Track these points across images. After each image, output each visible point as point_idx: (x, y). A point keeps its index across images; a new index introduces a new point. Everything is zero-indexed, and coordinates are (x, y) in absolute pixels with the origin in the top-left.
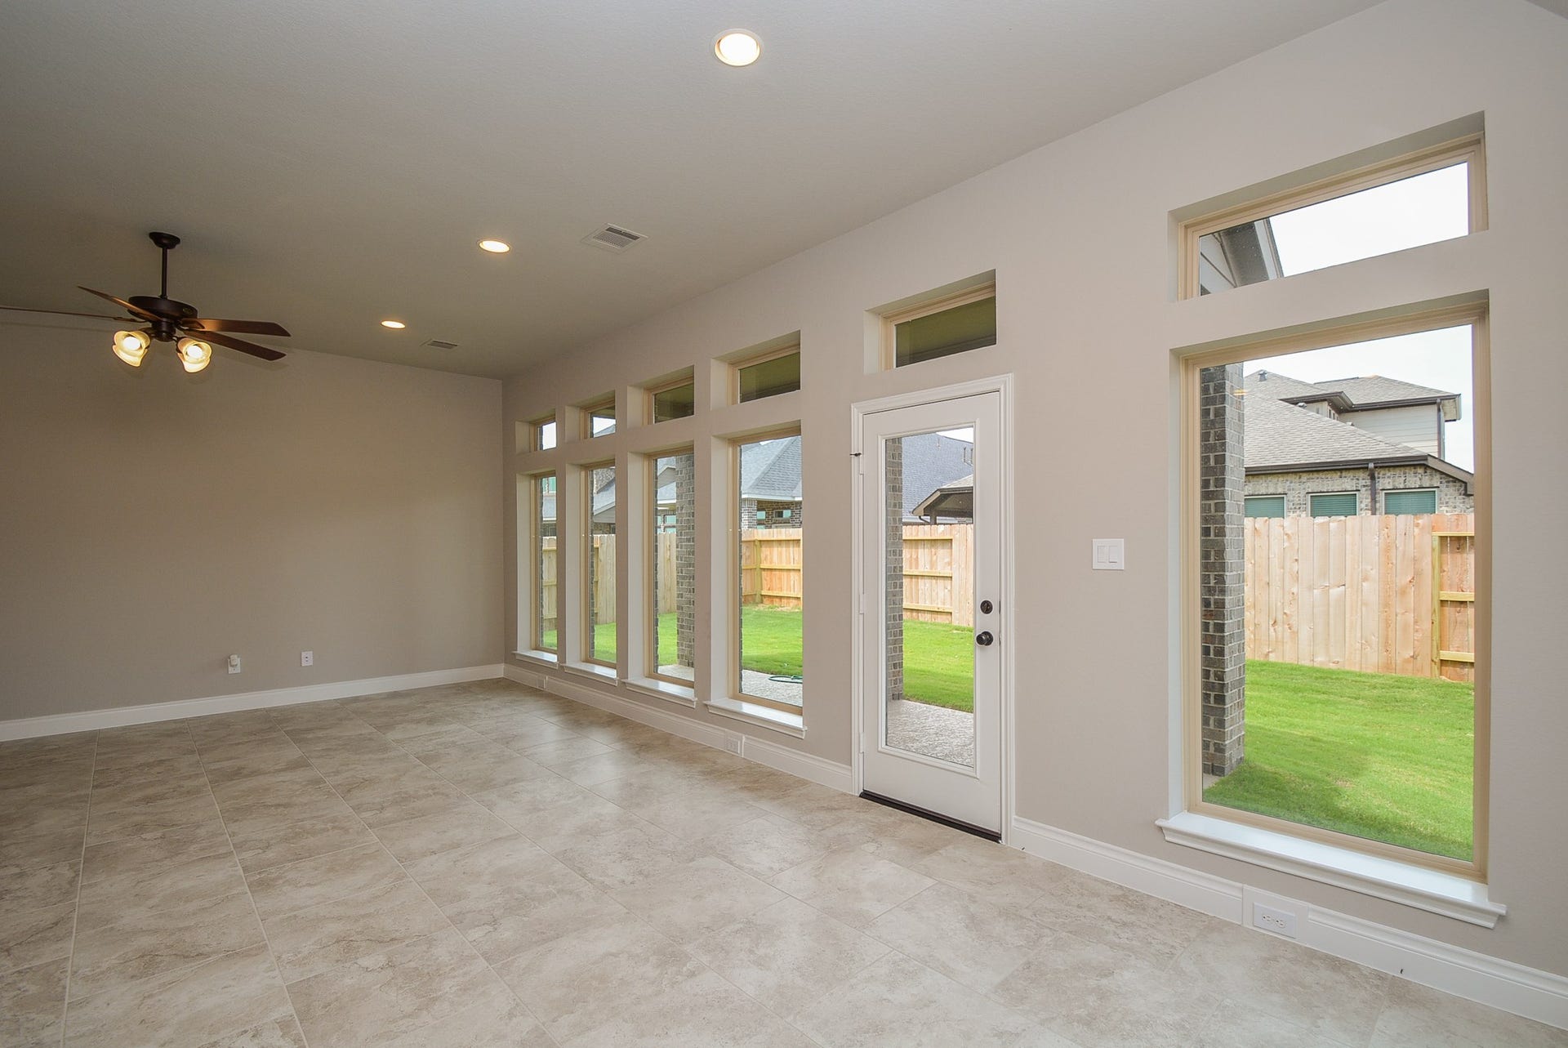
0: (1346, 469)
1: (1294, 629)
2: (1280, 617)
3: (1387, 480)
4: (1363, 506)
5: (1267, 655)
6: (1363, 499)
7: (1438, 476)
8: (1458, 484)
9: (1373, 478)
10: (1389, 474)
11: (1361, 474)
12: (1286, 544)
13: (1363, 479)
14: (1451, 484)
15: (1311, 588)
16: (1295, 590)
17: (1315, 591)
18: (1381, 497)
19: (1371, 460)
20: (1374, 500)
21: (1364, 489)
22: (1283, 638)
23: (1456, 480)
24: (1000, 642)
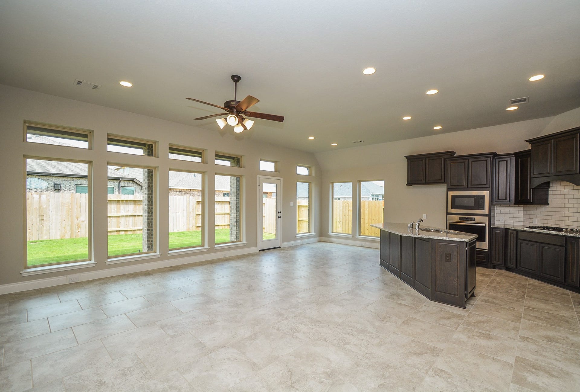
0: (111, 179)
3: (123, 184)
4: (116, 191)
6: (116, 189)
7: (135, 184)
8: (140, 186)
9: (119, 183)
10: (123, 182)
11: (116, 181)
13: (116, 183)
14: (138, 186)
18: (121, 189)
19: (121, 178)
20: (119, 189)
21: (116, 186)
23: (140, 185)
24: (281, 218)
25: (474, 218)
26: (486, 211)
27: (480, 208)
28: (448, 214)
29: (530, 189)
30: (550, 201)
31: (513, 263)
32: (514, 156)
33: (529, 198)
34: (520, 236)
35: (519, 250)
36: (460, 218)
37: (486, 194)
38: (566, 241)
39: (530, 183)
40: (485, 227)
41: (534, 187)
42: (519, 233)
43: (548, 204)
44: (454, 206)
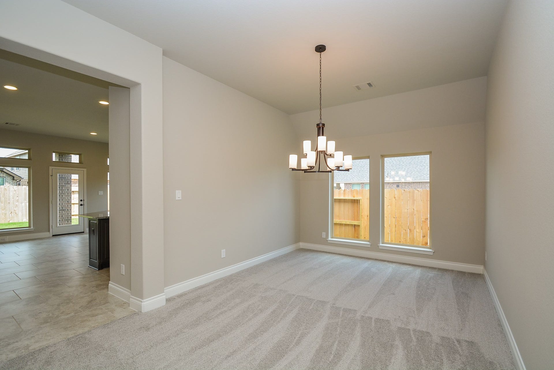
1: (17, 213)
2: (13, 211)
5: (9, 221)
7: (5, 174)
12: (15, 192)
15: (22, 203)
16: (17, 204)
17: (23, 204)
22: (14, 216)
24: (84, 205)
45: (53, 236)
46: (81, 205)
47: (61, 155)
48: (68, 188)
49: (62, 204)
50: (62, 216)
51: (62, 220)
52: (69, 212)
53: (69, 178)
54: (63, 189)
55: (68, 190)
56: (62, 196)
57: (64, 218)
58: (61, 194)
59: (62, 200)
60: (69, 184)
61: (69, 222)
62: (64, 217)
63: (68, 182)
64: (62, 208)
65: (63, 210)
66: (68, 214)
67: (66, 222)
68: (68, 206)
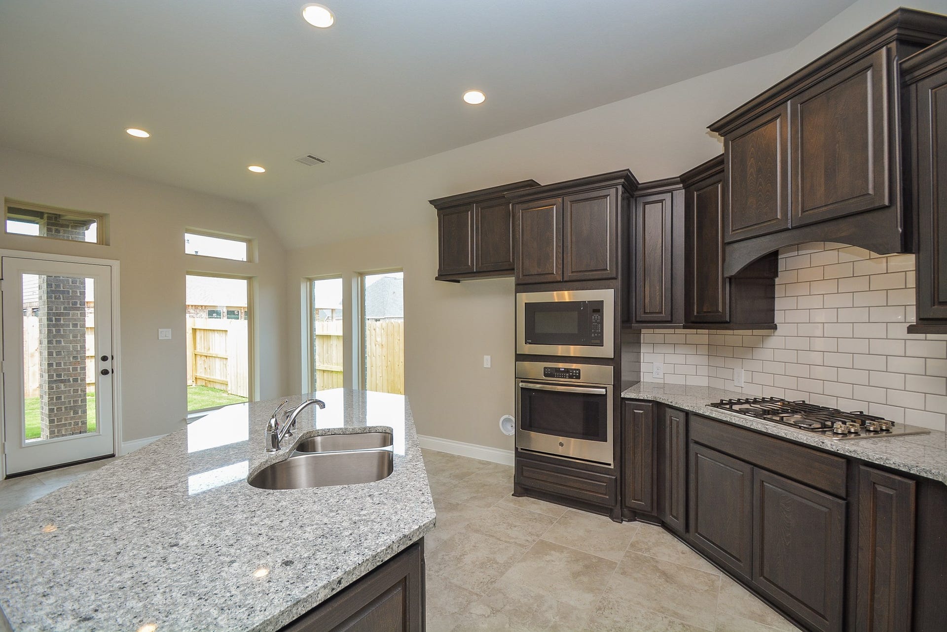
24: (113, 372)
25: (579, 370)
26: (607, 350)
27: (593, 341)
28: (520, 357)
29: (724, 279)
30: (778, 318)
31: (677, 514)
32: (681, 185)
33: (720, 309)
34: (698, 431)
35: (692, 476)
36: (545, 368)
37: (607, 296)
38: (849, 477)
39: (724, 260)
40: (604, 396)
41: (733, 273)
42: (694, 423)
43: (775, 328)
44: (532, 337)
45: (8, 477)
46: (105, 372)
47: (54, 228)
48: (75, 320)
49: (59, 364)
50: (59, 398)
51: (59, 409)
52: (80, 385)
53: (79, 294)
54: (62, 322)
55: (75, 325)
56: (59, 342)
57: (64, 403)
58: (55, 336)
59: (58, 353)
60: (78, 309)
61: (80, 412)
62: (63, 400)
63: (75, 303)
64: (59, 375)
65: (62, 381)
66: (76, 391)
67: (72, 413)
68: (75, 369)
